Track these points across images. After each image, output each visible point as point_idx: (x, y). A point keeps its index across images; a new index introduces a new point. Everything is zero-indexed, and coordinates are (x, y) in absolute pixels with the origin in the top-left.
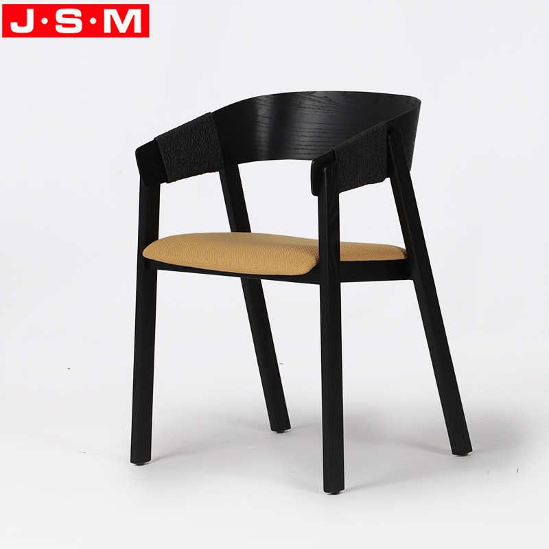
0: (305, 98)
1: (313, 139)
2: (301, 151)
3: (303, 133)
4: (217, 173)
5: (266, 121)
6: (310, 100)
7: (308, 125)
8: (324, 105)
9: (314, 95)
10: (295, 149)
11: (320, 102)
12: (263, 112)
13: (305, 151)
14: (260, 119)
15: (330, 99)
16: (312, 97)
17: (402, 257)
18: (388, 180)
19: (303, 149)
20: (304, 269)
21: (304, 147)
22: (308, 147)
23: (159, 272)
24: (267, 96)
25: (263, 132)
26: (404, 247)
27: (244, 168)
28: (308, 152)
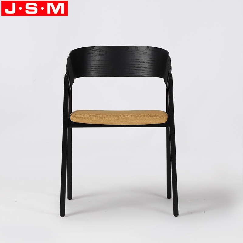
0: (91, 50)
1: (96, 67)
8: (99, 52)
9: (94, 48)
10: (89, 72)
11: (97, 51)
15: (102, 50)
16: (93, 49)
19: (92, 72)
21: (93, 71)
22: (95, 71)
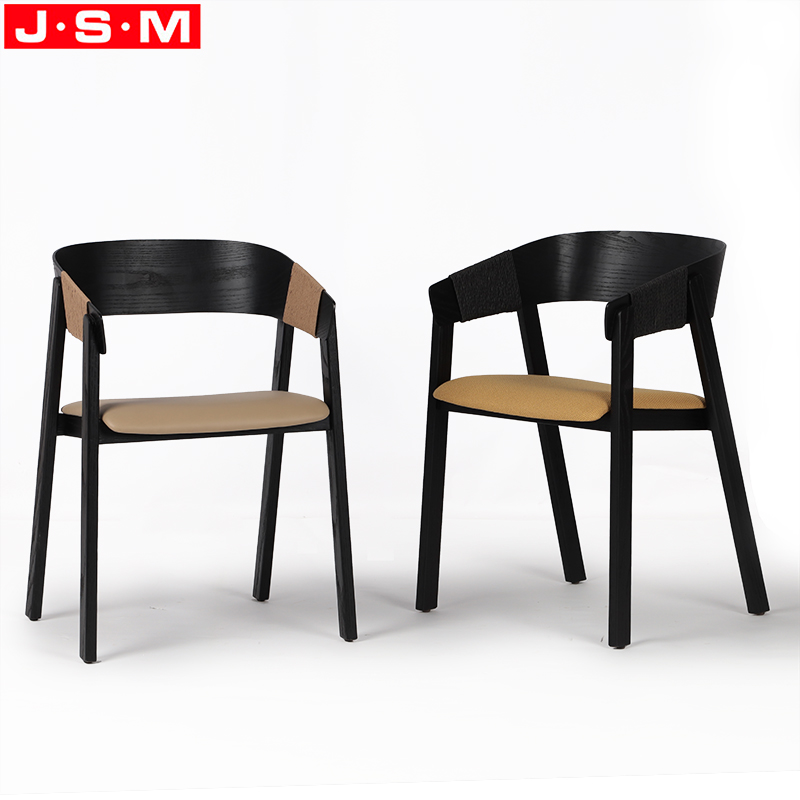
0: (610, 238)
1: (615, 280)
2: (603, 293)
3: (605, 274)
4: (515, 313)
5: (568, 260)
6: (614, 239)
7: (612, 267)
8: (629, 246)
9: (618, 234)
10: (597, 290)
11: (624, 242)
12: (566, 251)
13: (606, 293)
14: (562, 258)
15: (635, 240)
16: (616, 237)
17: (701, 406)
18: (687, 327)
19: (605, 290)
20: (595, 416)
21: (607, 289)
22: (611, 289)
23: (450, 413)
24: (569, 235)
25: (565, 272)
26: (703, 396)
27: (543, 309)
28: (611, 293)
